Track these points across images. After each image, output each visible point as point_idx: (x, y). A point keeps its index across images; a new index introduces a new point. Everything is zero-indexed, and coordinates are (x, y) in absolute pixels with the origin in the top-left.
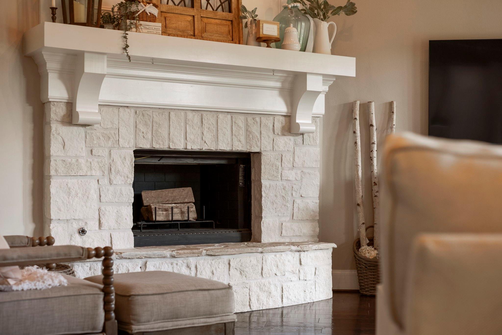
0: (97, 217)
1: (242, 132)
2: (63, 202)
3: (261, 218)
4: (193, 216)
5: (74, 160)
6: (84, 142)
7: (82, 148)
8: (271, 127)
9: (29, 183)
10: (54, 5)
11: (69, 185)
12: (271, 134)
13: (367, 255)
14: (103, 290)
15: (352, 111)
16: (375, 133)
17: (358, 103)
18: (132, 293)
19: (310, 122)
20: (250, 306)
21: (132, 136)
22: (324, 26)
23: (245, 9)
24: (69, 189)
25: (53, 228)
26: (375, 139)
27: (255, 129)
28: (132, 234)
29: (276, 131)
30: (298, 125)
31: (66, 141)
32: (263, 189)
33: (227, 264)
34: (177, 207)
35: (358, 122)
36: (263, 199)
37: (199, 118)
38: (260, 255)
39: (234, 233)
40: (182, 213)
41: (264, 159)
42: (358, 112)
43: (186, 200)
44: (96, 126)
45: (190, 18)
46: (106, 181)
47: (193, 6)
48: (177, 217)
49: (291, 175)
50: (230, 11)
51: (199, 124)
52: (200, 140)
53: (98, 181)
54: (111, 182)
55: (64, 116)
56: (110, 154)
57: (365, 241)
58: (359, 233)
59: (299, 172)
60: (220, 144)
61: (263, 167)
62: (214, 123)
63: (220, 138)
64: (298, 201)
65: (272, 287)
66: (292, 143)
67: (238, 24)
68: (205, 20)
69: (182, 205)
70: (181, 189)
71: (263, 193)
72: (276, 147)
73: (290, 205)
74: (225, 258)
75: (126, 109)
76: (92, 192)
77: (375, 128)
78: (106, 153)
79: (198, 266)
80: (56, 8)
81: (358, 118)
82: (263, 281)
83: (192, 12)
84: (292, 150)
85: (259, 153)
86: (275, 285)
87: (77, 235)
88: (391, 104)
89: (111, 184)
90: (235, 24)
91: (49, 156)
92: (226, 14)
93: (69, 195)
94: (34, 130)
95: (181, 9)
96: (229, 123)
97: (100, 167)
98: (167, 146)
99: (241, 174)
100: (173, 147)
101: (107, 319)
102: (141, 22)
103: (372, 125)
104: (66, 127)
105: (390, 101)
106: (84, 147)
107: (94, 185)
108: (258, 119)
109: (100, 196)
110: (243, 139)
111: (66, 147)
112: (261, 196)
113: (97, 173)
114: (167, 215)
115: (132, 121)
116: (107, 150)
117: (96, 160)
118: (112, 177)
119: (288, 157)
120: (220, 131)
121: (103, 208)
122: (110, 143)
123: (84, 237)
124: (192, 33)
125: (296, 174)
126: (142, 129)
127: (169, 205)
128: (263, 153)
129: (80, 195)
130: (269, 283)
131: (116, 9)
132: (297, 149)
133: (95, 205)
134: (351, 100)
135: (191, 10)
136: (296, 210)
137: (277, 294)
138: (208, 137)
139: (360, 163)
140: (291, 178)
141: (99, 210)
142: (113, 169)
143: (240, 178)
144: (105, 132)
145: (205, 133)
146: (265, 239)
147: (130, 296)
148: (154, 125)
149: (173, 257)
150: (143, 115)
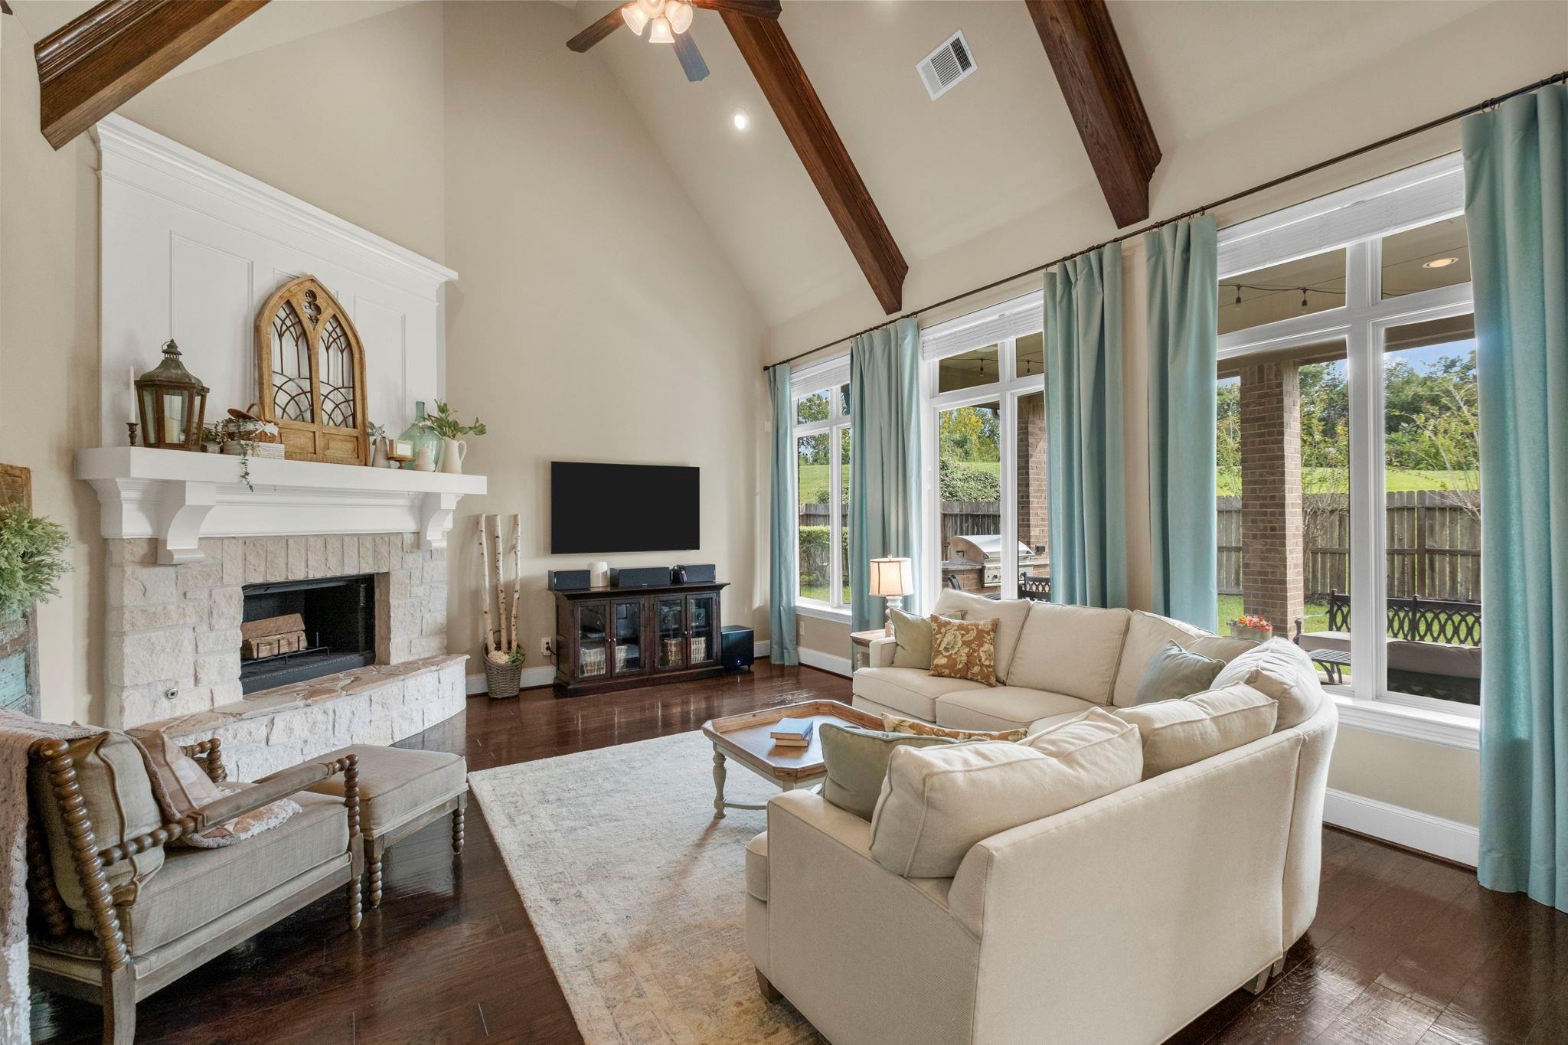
0: (192, 671)
1: (370, 553)
2: (143, 662)
3: (390, 639)
4: (304, 644)
5: (160, 608)
6: (174, 585)
7: (172, 593)
8: (400, 545)
9: (82, 644)
10: (133, 420)
11: (153, 640)
12: (399, 552)
13: (499, 661)
14: (346, 804)
15: (478, 523)
16: (501, 544)
17: (484, 516)
18: (371, 796)
19: (440, 537)
20: (392, 738)
21: (241, 571)
22: (455, 444)
23: (372, 426)
24: (153, 644)
25: (128, 697)
26: (501, 550)
27: (383, 550)
28: (239, 684)
29: (405, 550)
30: (430, 542)
31: (148, 586)
32: (392, 609)
33: (368, 699)
34: (283, 639)
35: (484, 534)
36: (392, 620)
37: (323, 542)
38: (401, 683)
39: (355, 658)
40: (289, 644)
41: (393, 580)
42: (484, 525)
43: (295, 629)
44: (190, 565)
45: (312, 434)
46: (205, 627)
47: (313, 421)
48: (284, 649)
49: (419, 591)
50: (355, 426)
51: (323, 549)
52: (323, 566)
53: (194, 629)
54: (211, 627)
55: (145, 555)
56: (211, 595)
57: (492, 646)
58: (485, 638)
59: (427, 587)
60: (346, 568)
61: (391, 587)
62: (340, 547)
63: (346, 561)
64: (427, 616)
65: (414, 713)
66: (420, 559)
67: (365, 441)
68: (327, 437)
69: (289, 635)
70: (287, 617)
71: (392, 614)
72: (405, 565)
73: (418, 622)
74: (366, 694)
75: (232, 540)
76: (186, 642)
77: (501, 539)
78: (206, 594)
79: (337, 710)
80: (136, 425)
81: (483, 529)
82: (405, 709)
83: (313, 427)
84: (421, 566)
85: (387, 574)
86: (417, 710)
87: (164, 700)
88: (516, 517)
89: (211, 630)
90: (361, 440)
91: (121, 608)
92: (350, 431)
93: (152, 652)
94: (91, 573)
95: (299, 424)
96: (356, 545)
97: (197, 612)
98: (285, 577)
99: (362, 594)
100: (291, 578)
101: (352, 835)
102: (260, 443)
103: (498, 537)
104: (147, 569)
105: (514, 513)
106: (174, 591)
107: (188, 634)
108: (386, 539)
109: (197, 647)
110: (370, 560)
111: (147, 594)
112: (389, 617)
113: (192, 620)
114: (271, 650)
115: (240, 552)
116: (207, 591)
117: (191, 604)
118: (214, 621)
119: (417, 574)
120: (346, 555)
121: (200, 660)
122: (211, 582)
123: (174, 700)
124: (313, 451)
125: (425, 589)
126: (253, 562)
127: (273, 637)
128: (392, 573)
129: (168, 650)
130: (411, 709)
131: (220, 428)
132: (426, 564)
133: (189, 658)
134: (476, 512)
135: (311, 425)
136: (424, 626)
137: (418, 719)
138: (333, 561)
139: (487, 573)
140: (420, 595)
141: (195, 663)
142: (214, 612)
143: (361, 598)
144: (204, 570)
145: (329, 558)
146: (395, 660)
147: (369, 800)
148: (269, 555)
149: (308, 706)
150: (254, 545)
